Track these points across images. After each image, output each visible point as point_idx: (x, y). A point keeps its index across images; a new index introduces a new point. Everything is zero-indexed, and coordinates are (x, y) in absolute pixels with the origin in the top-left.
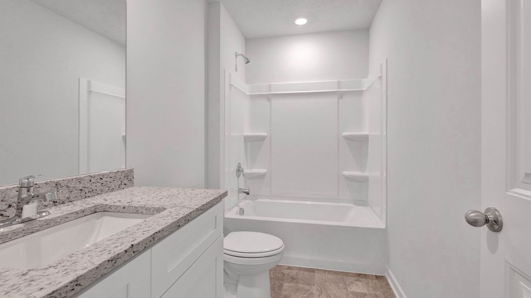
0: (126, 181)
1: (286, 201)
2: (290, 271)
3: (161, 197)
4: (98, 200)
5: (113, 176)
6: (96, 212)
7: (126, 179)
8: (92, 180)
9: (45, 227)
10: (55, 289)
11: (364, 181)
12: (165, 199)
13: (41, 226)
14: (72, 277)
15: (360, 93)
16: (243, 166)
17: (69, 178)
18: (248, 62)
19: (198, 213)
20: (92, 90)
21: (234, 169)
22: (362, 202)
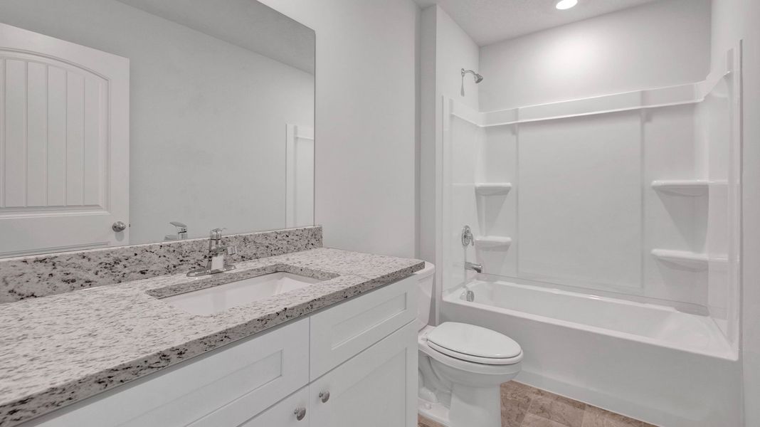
0: (313, 241)
1: (556, 291)
2: (540, 397)
3: (343, 262)
4: (281, 259)
5: (300, 234)
6: (277, 272)
7: (313, 238)
8: (279, 237)
9: (230, 281)
10: (206, 336)
11: (699, 269)
12: (345, 264)
13: (226, 279)
14: (222, 328)
15: (692, 107)
16: (472, 231)
17: (256, 233)
18: (479, 80)
19: (375, 285)
20: (298, 136)
21: (458, 233)
22: (697, 308)
